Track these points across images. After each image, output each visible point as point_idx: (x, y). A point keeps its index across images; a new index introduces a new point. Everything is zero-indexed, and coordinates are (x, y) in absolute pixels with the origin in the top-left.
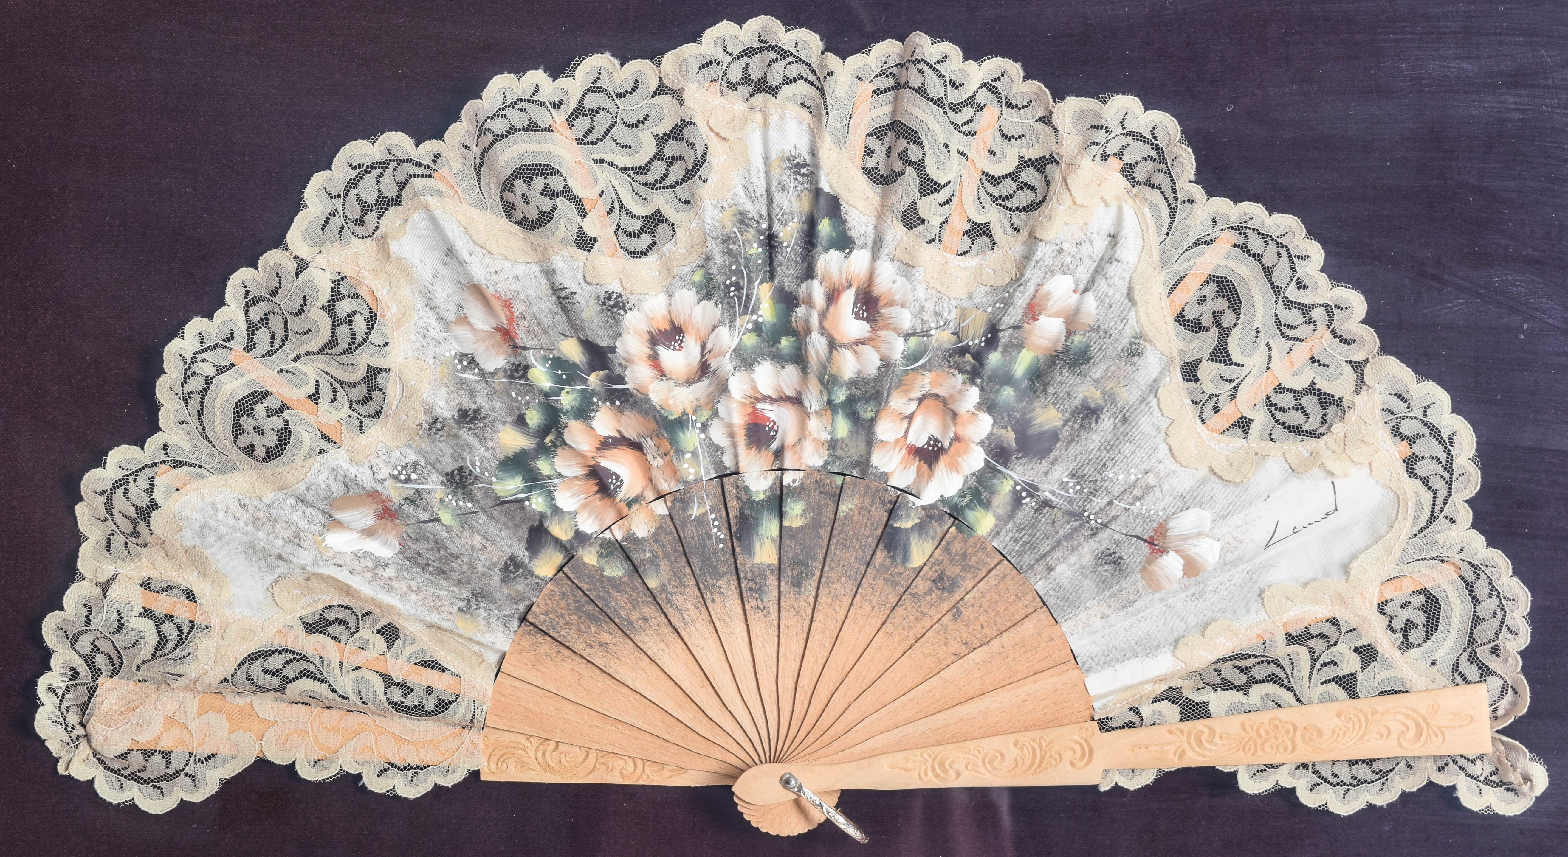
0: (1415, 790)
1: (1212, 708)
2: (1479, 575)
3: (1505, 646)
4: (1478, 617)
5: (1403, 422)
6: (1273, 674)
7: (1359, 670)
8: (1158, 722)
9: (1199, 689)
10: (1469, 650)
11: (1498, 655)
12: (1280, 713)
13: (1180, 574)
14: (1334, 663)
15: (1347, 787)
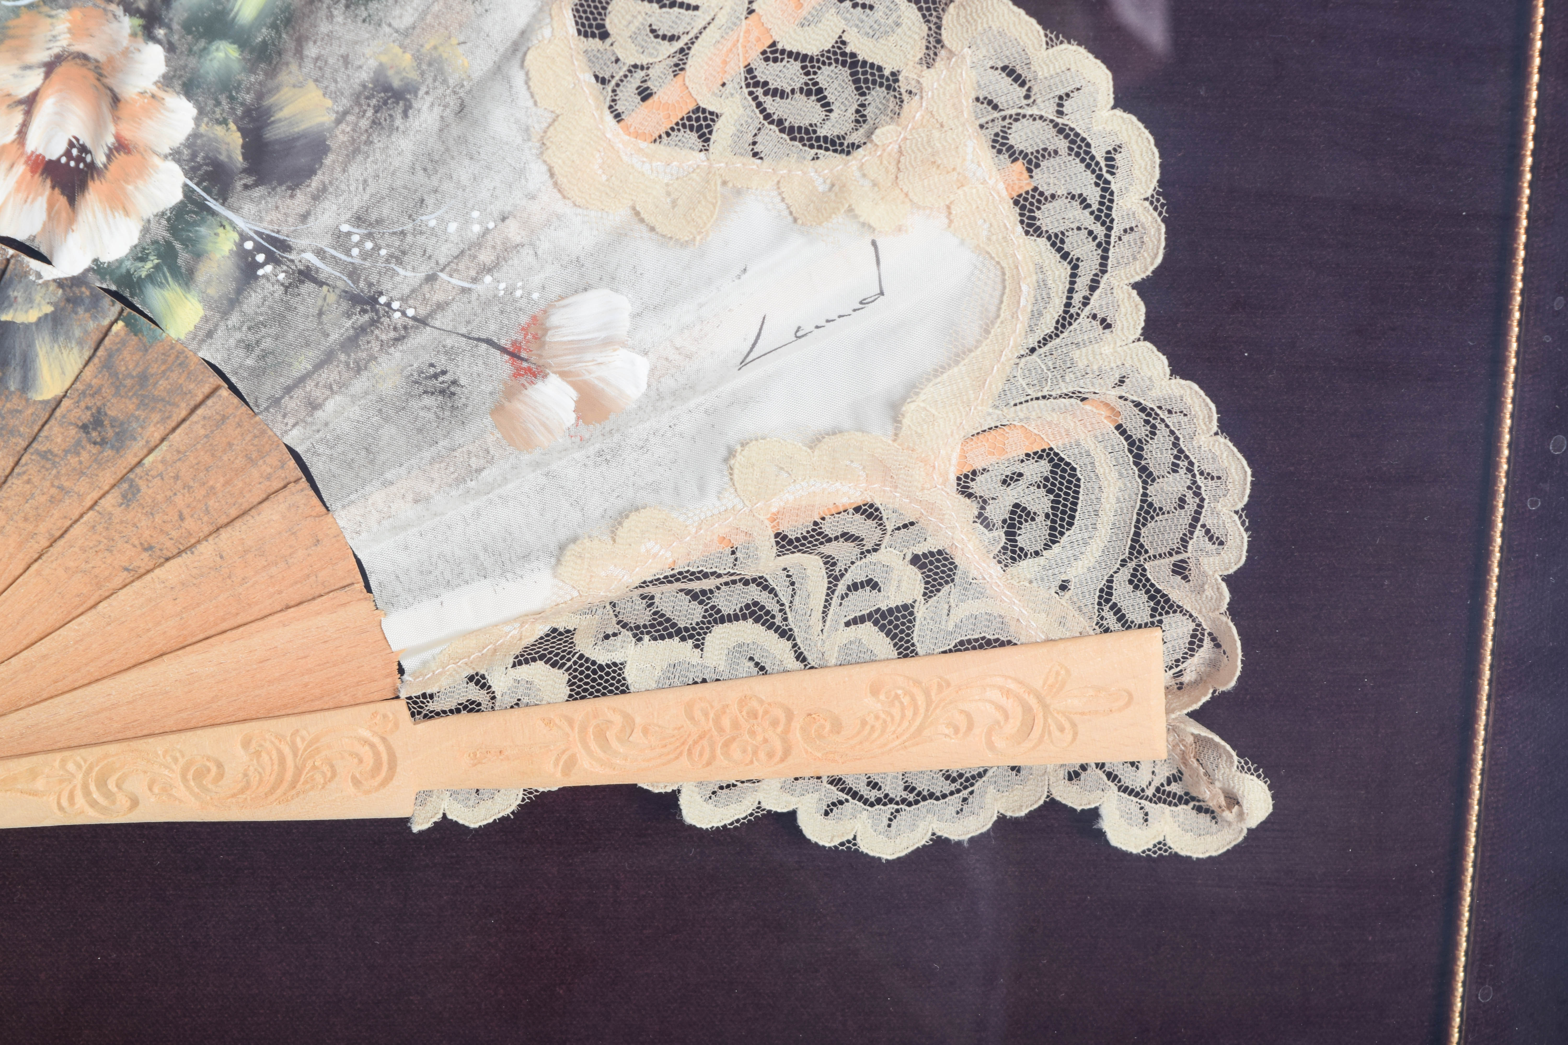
0: (1022, 813)
1: (630, 675)
2: (1154, 427)
3: (1198, 564)
4: (1151, 505)
5: (1016, 125)
6: (756, 604)
7: (920, 598)
8: (525, 700)
9: (607, 637)
10: (1132, 565)
11: (1185, 578)
12: (762, 686)
13: (570, 418)
14: (873, 585)
15: (896, 807)
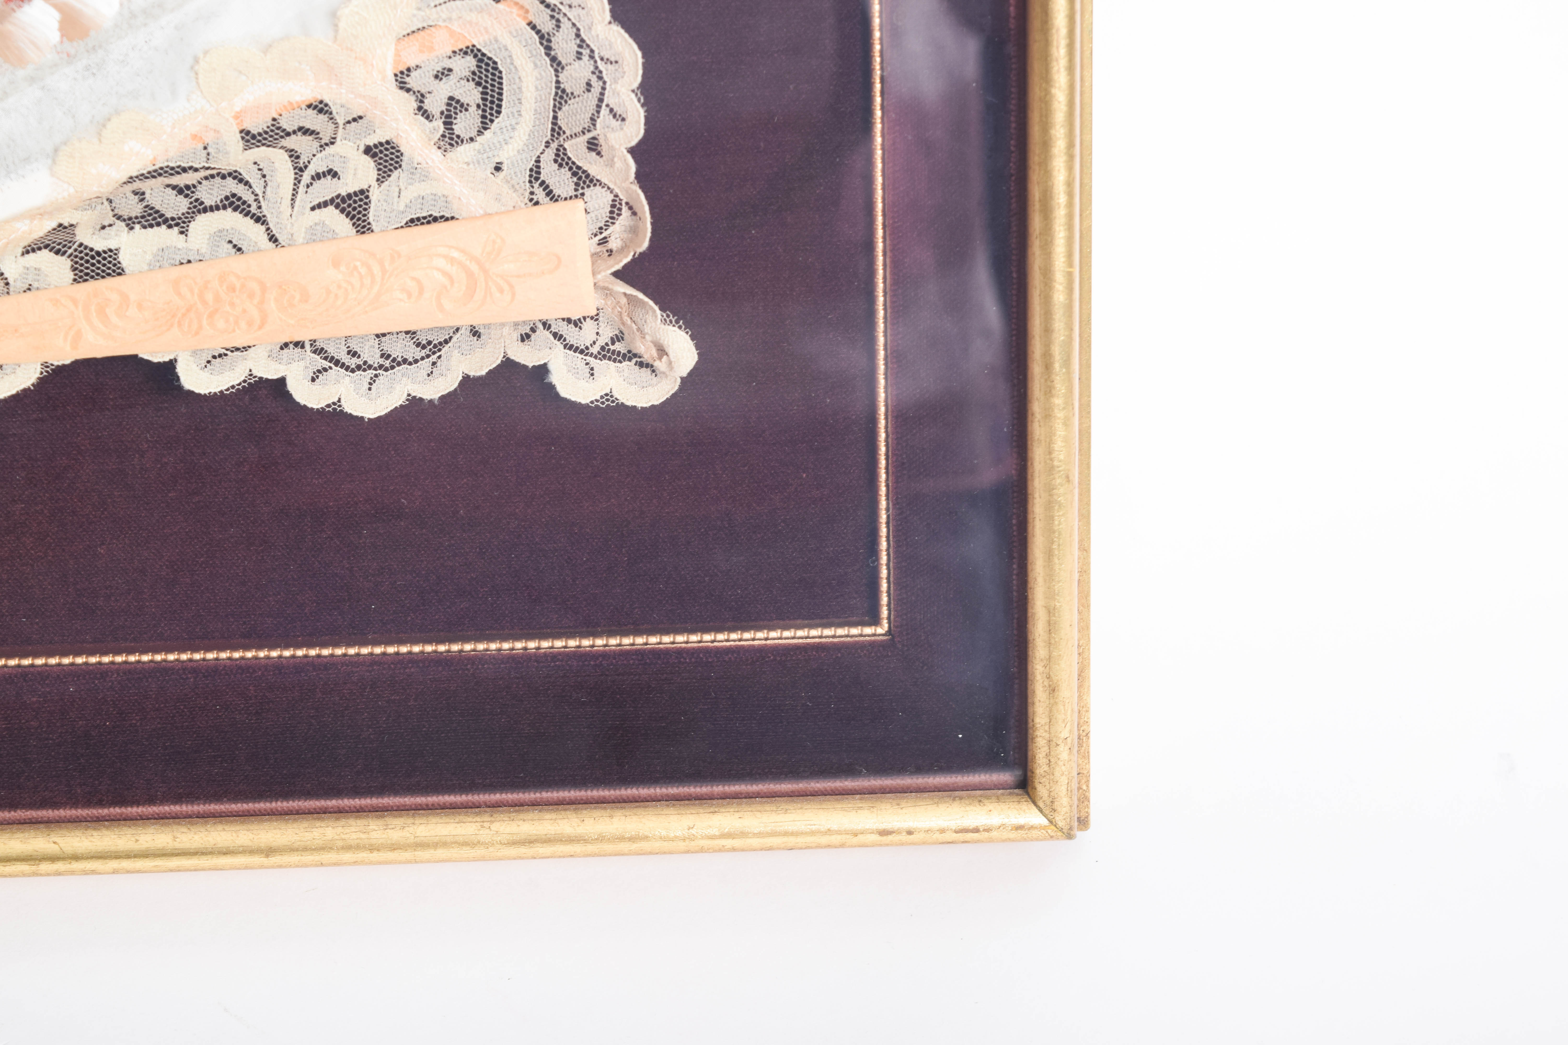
0: (483, 372)
1: (124, 259)
2: (558, 21)
3: (606, 139)
4: (564, 91)
6: (234, 195)
7: (374, 184)
8: (35, 285)
9: (103, 228)
10: (554, 145)
11: (599, 154)
12: (237, 263)
13: (55, 36)
14: (335, 174)
15: (375, 372)
